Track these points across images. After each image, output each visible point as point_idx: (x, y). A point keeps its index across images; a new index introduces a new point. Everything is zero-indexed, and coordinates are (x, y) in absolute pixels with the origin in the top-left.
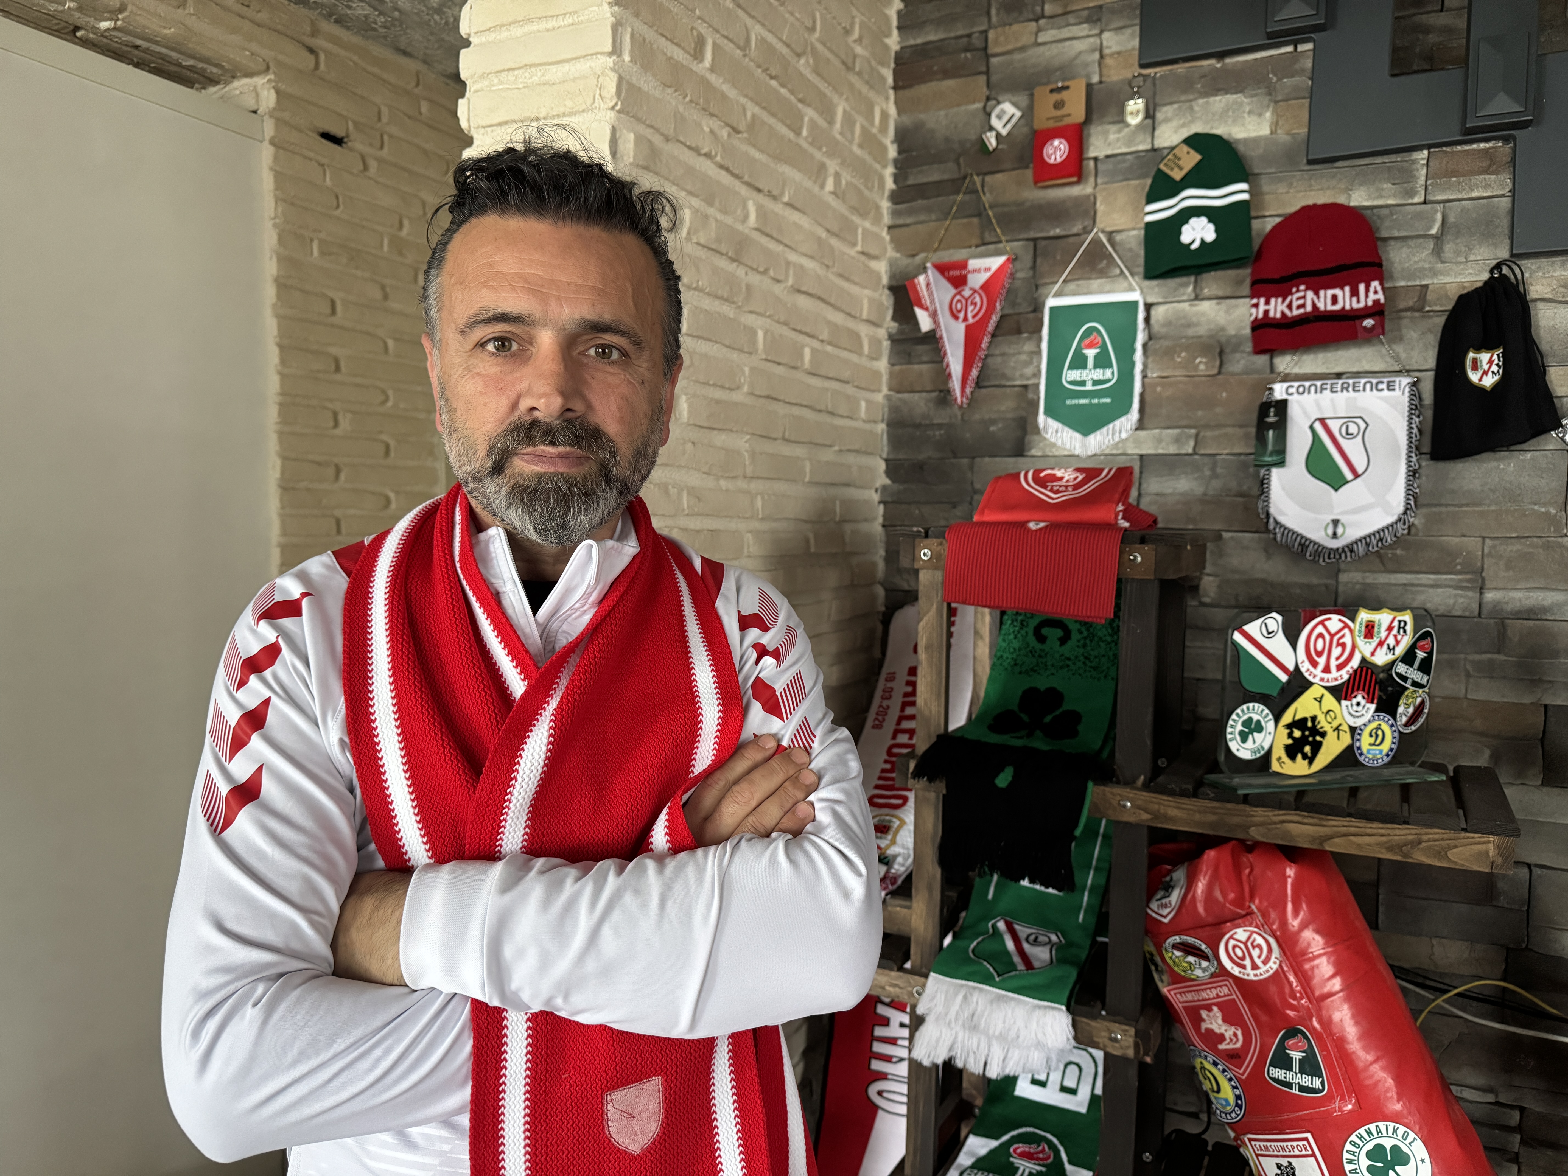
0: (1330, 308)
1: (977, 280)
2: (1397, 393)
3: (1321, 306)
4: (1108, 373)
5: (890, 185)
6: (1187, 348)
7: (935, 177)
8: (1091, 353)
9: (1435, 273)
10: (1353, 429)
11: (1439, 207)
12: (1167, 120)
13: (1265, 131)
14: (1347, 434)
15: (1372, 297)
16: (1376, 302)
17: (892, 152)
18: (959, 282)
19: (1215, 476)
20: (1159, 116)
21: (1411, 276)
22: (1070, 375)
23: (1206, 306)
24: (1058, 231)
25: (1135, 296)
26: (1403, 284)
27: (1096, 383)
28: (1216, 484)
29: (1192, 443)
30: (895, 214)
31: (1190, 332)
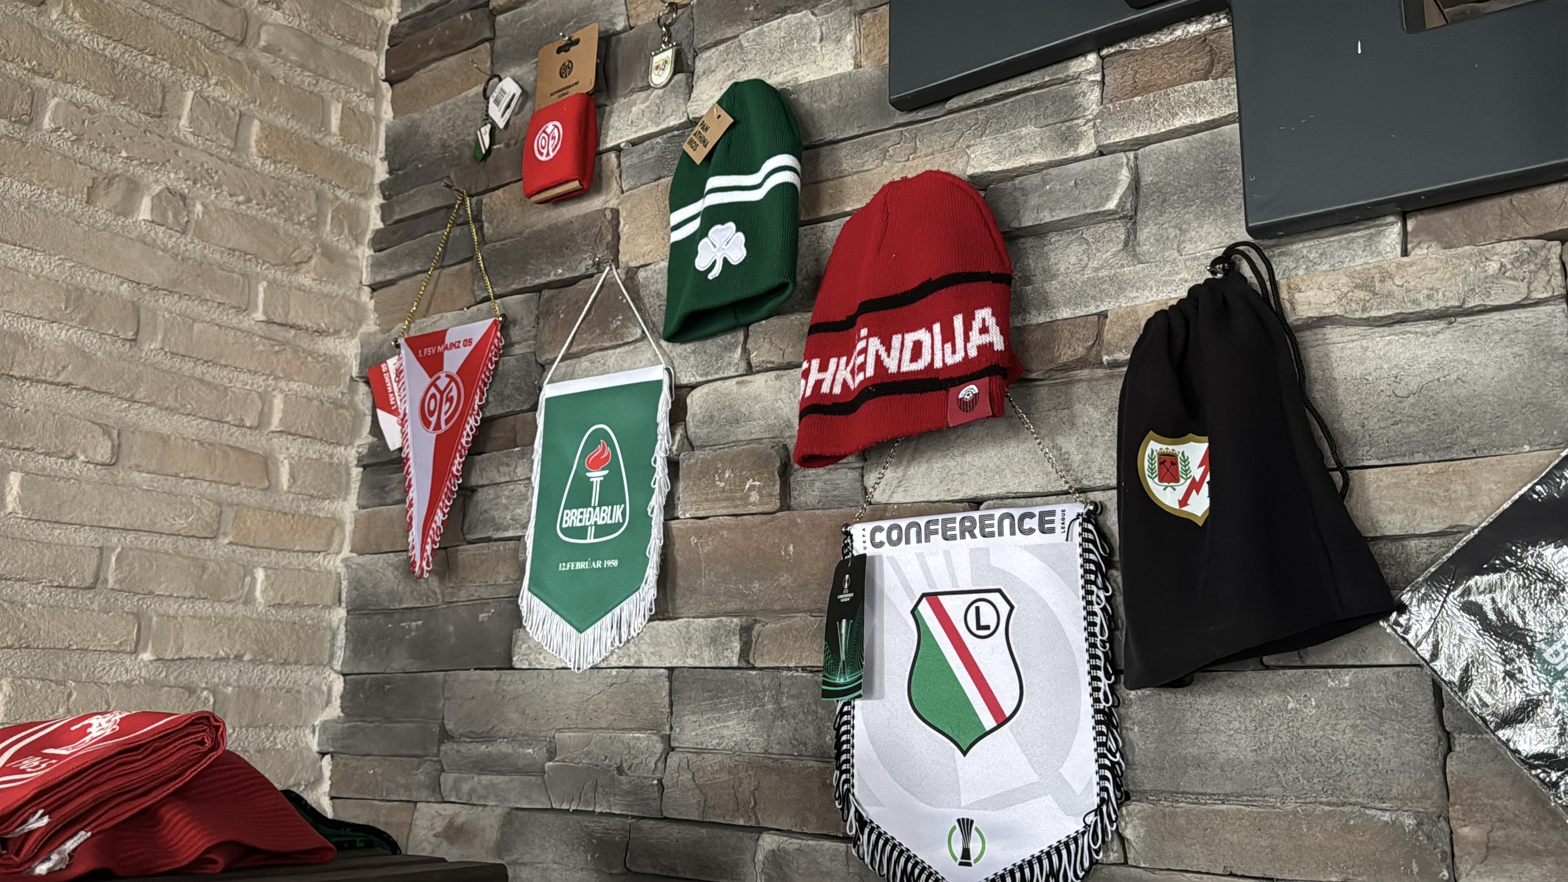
0: (908, 367)
1: (453, 361)
2: (1059, 536)
3: (891, 365)
4: (618, 510)
5: (376, 222)
6: (733, 462)
7: (425, 205)
8: (596, 476)
9: (1120, 286)
10: (988, 617)
11: (1122, 157)
12: (707, 72)
13: (846, 66)
14: (979, 627)
15: (976, 339)
16: (985, 349)
17: (381, 173)
18: (432, 365)
19: (781, 713)
20: (700, 66)
21: (1079, 297)
22: (571, 517)
23: (760, 382)
24: (560, 273)
25: (658, 373)
26: (1065, 313)
27: (601, 530)
28: (782, 730)
29: (737, 646)
30: (376, 265)
31: (740, 433)
